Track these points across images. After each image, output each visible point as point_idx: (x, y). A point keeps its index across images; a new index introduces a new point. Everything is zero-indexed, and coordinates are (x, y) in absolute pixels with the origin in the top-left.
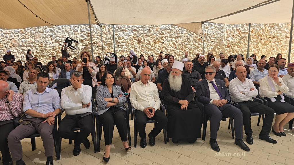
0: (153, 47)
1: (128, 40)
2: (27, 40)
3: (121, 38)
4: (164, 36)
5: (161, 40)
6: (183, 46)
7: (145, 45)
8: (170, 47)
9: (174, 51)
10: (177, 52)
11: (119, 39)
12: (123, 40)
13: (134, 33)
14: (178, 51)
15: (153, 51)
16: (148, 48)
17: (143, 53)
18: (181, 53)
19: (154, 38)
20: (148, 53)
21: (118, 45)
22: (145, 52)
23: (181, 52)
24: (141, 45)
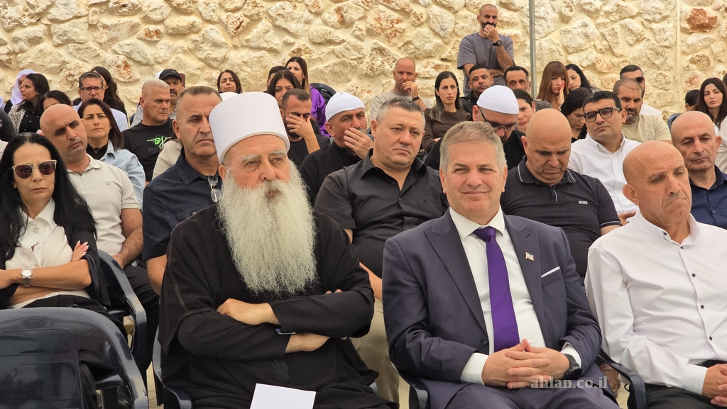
0: (185, 12)
9: (330, 42)
10: (355, 55)
14: (358, 49)
15: (181, 43)
17: (115, 52)
18: (380, 59)
20: (149, 52)
22: (127, 49)
23: (381, 51)
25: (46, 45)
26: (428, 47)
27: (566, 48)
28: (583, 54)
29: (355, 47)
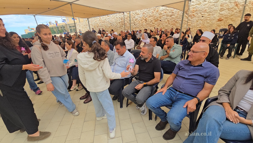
0: (154, 24)
1: (140, 20)
2: (101, 24)
3: (136, 19)
4: (161, 15)
5: (160, 19)
6: (175, 22)
7: (149, 23)
8: (165, 23)
9: (167, 26)
11: (135, 20)
12: (137, 20)
13: (143, 15)
14: (170, 27)
15: (153, 27)
16: (150, 25)
19: (155, 17)
21: (134, 24)
23: (173, 27)
24: (146, 23)
25: (142, 28)
26: (178, 26)
27: (197, 25)
28: (199, 26)
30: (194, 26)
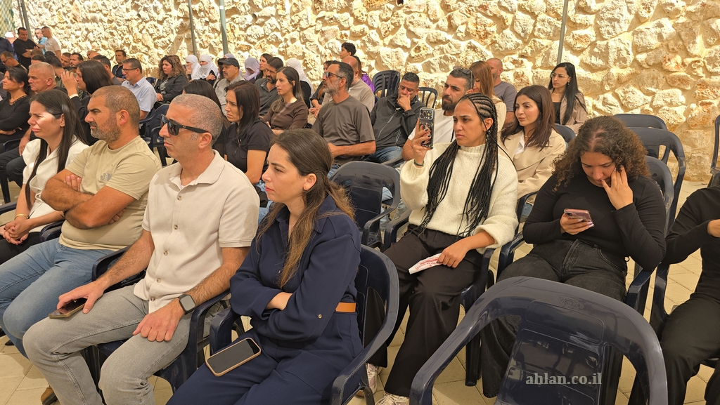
6: (489, 21)
8: (429, 22)
15: (358, 42)
18: (472, 55)
22: (331, 46)
23: (474, 48)
24: (320, 15)
27: (635, 49)
28: (651, 54)
29: (455, 45)
30: (619, 50)
